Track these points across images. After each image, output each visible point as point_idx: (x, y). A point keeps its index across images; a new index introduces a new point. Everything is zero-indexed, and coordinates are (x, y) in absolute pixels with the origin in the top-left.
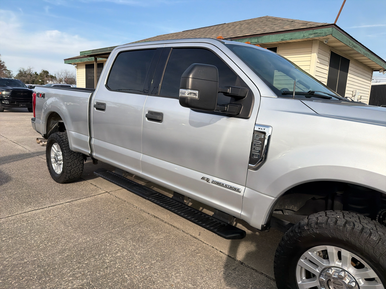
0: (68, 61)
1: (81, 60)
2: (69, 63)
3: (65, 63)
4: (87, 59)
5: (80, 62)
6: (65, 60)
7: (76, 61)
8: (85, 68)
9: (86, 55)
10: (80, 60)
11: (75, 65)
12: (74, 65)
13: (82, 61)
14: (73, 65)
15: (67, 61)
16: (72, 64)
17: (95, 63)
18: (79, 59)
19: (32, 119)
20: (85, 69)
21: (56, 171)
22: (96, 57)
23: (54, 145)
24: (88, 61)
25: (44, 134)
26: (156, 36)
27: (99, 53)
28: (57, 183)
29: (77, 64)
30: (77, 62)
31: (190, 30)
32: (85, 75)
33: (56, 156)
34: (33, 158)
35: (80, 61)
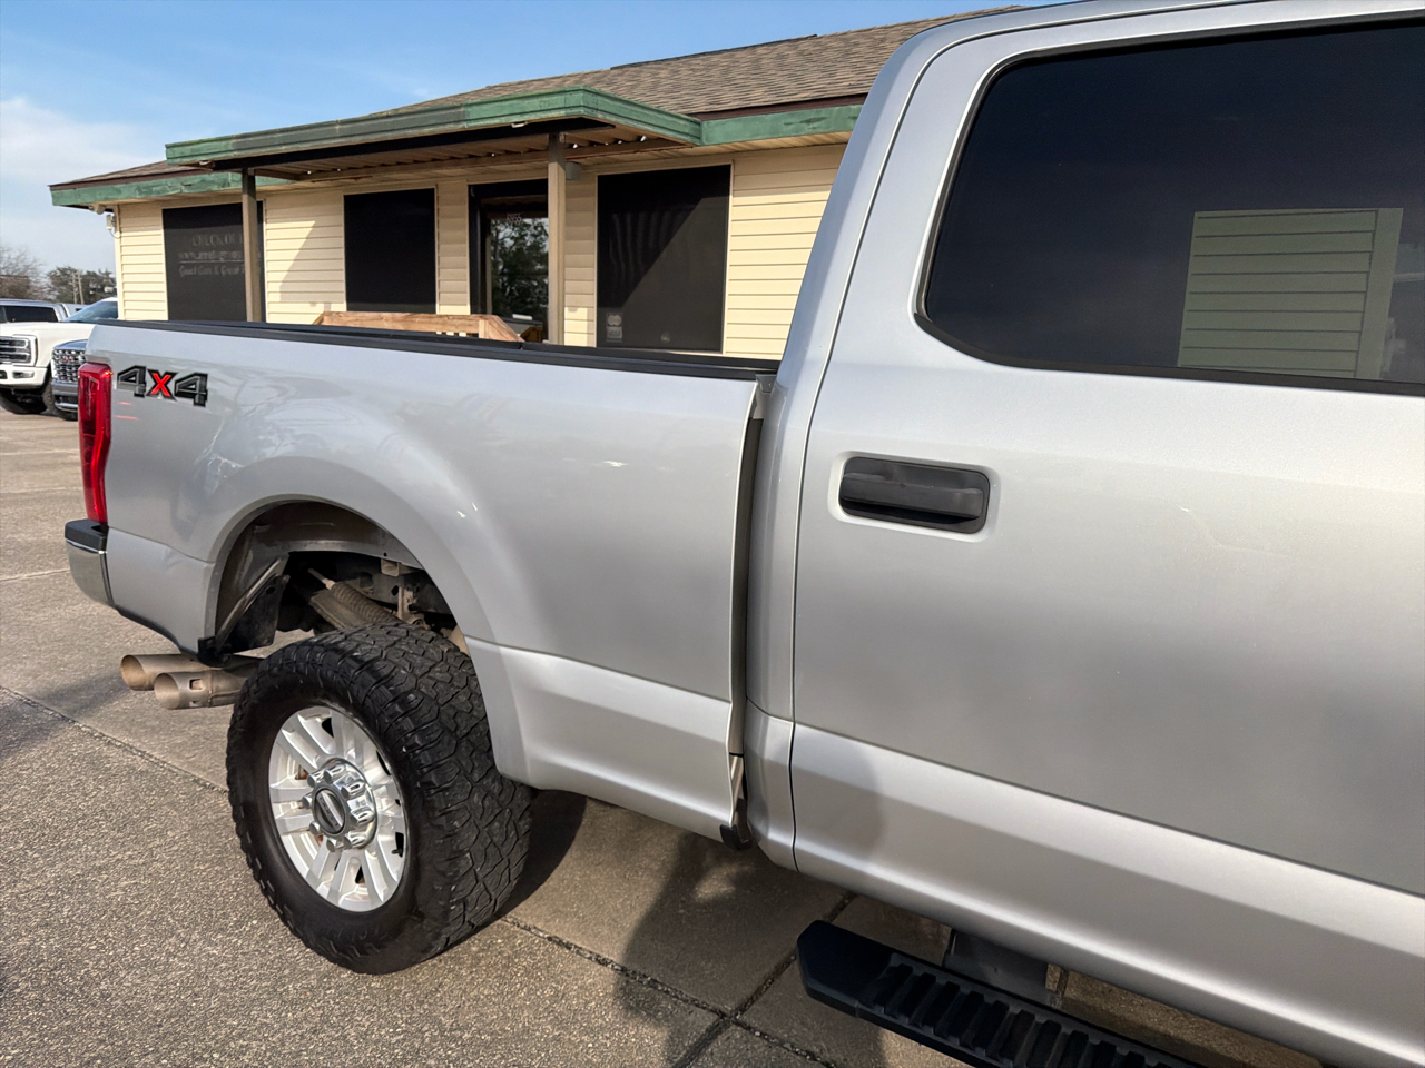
0: (73, 193)
1: (147, 187)
2: (79, 202)
3: (55, 204)
4: (179, 186)
5: (137, 198)
6: (53, 187)
7: (119, 192)
8: (161, 226)
9: (204, 158)
10: (139, 189)
11: (106, 214)
12: (100, 213)
13: (151, 192)
14: (95, 213)
15: (67, 192)
16: (92, 210)
17: (245, 200)
18: (135, 184)
19: (72, 532)
20: (162, 232)
21: (323, 890)
22: (251, 171)
23: (301, 719)
24: (186, 191)
25: (202, 636)
26: (484, 87)
27: (284, 149)
28: (346, 974)
29: (118, 205)
30: (122, 199)
31: (647, 63)
32: (162, 259)
33: (325, 795)
34: (49, 745)
35: (141, 193)
